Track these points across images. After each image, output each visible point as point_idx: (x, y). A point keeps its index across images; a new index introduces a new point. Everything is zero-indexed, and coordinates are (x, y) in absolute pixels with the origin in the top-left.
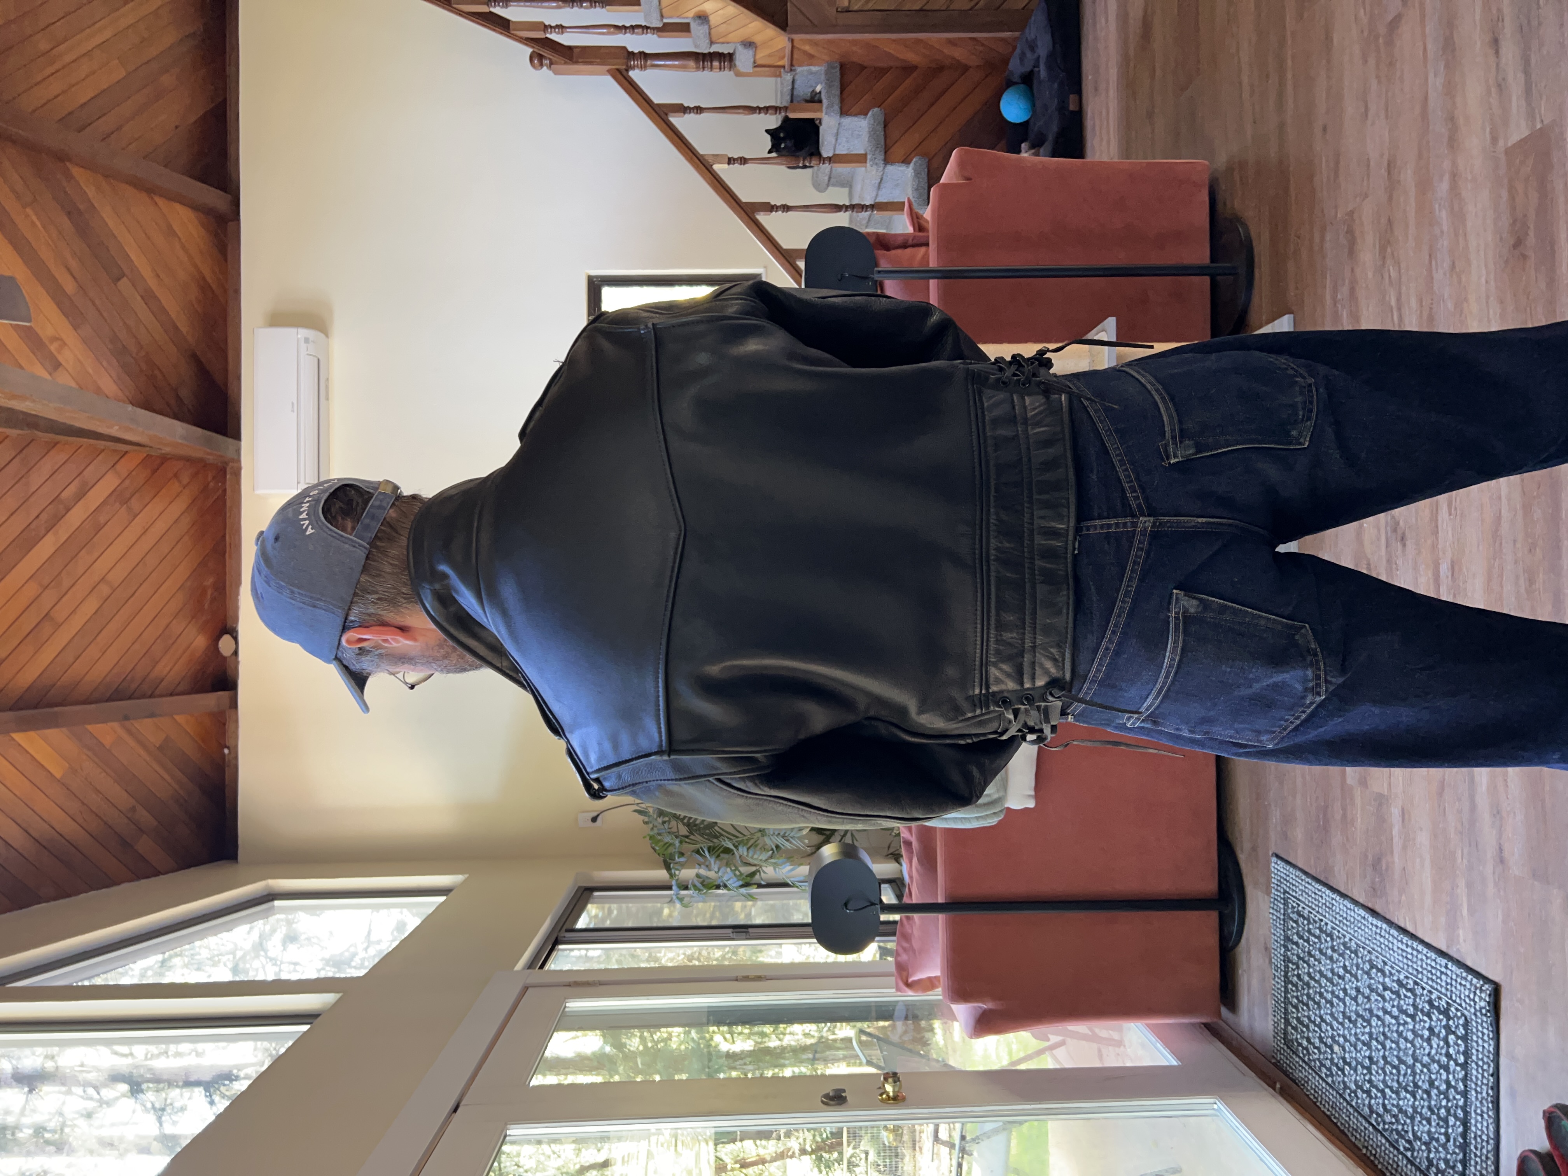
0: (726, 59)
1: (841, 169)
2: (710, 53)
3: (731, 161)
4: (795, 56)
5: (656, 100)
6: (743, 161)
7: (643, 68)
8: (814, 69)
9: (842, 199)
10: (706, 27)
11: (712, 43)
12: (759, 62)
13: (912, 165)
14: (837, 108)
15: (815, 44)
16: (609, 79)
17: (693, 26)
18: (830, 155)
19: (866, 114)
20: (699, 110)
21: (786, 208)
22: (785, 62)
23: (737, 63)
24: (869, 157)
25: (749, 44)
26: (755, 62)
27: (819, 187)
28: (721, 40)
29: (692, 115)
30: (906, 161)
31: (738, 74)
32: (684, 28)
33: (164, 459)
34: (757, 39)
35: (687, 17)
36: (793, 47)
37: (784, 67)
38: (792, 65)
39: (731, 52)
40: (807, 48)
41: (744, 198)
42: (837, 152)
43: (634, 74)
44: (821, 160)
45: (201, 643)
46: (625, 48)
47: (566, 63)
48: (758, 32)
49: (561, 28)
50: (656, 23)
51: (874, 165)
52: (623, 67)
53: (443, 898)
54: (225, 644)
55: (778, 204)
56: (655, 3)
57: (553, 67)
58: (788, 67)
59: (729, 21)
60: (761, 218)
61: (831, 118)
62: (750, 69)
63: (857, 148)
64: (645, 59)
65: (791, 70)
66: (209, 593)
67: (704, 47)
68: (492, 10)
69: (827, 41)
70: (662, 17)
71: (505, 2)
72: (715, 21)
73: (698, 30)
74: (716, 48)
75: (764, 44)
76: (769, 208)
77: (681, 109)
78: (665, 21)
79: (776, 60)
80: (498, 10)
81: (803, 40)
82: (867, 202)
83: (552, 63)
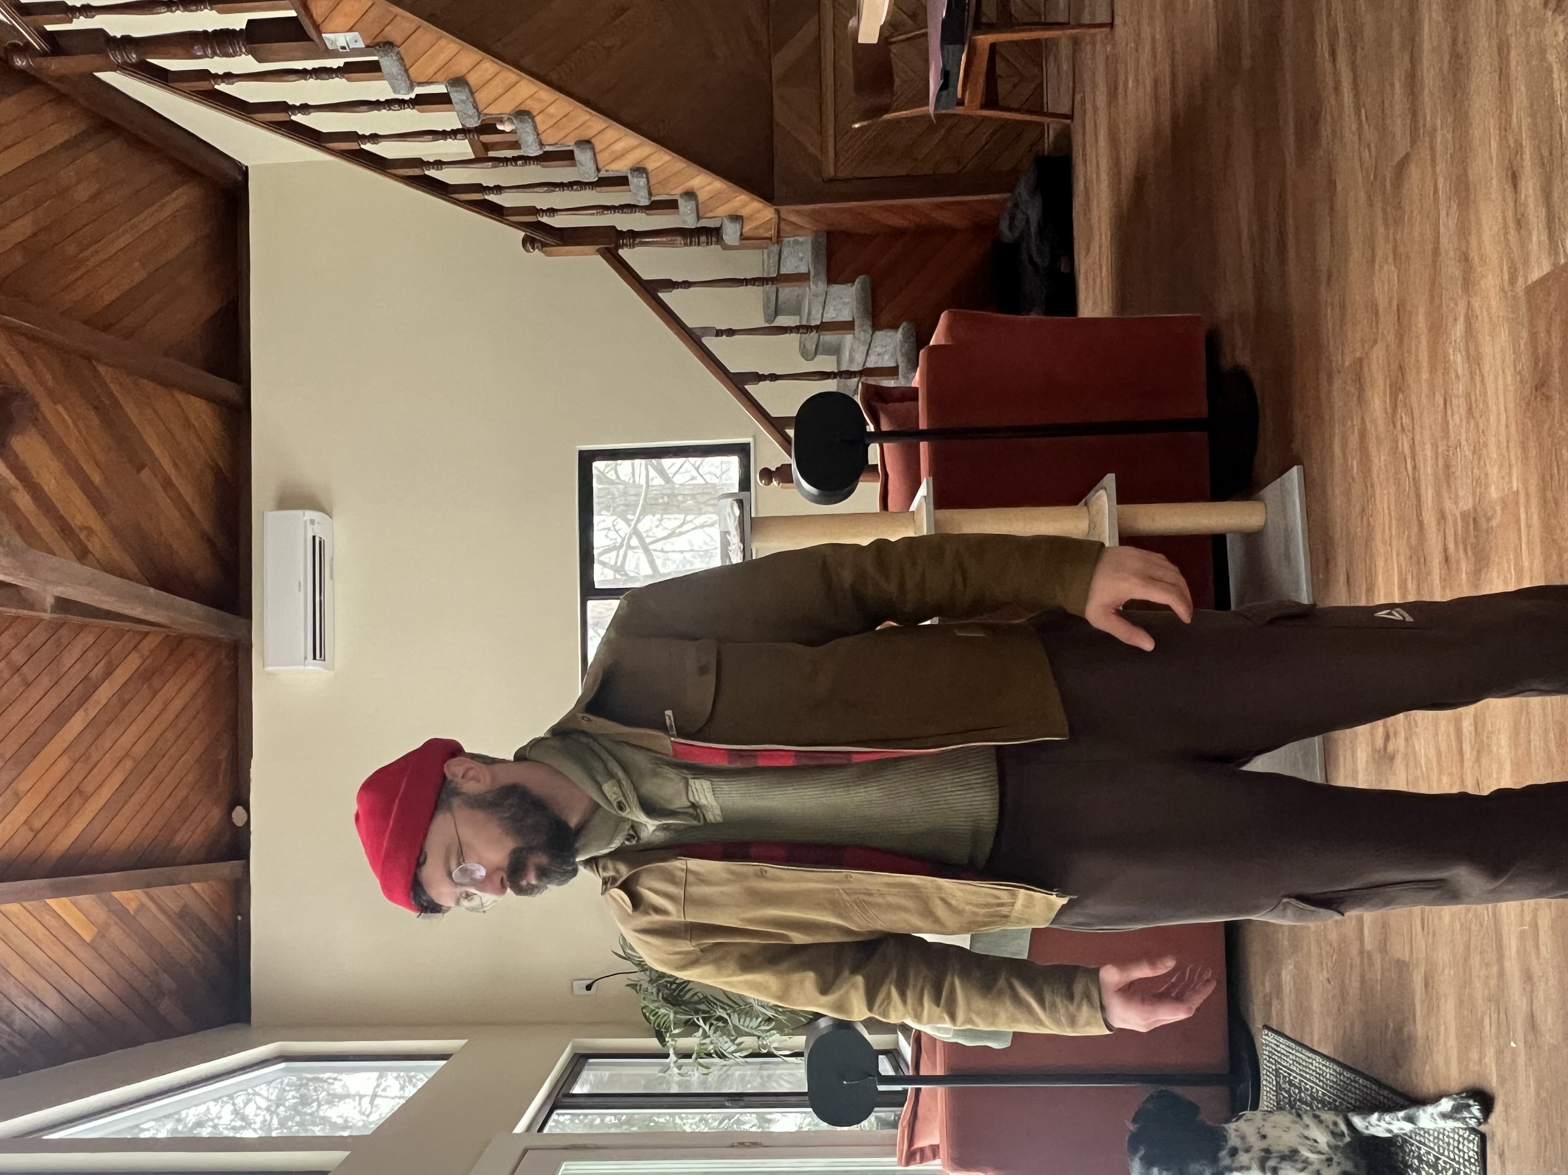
0: (713, 234)
1: (828, 338)
2: (697, 228)
3: (719, 333)
4: (782, 228)
5: (645, 276)
6: (731, 332)
7: (632, 246)
8: (801, 239)
9: (831, 367)
10: (693, 202)
11: (699, 218)
12: (745, 235)
13: (900, 330)
14: (824, 277)
15: (802, 214)
16: (599, 258)
17: (681, 203)
18: (819, 323)
19: (853, 282)
20: (686, 284)
21: (774, 377)
22: (772, 233)
23: (724, 237)
24: (857, 324)
25: (736, 218)
26: (741, 234)
27: (807, 355)
28: (708, 215)
29: (680, 290)
30: (895, 327)
31: (726, 247)
32: (671, 205)
33: (182, 639)
34: (743, 212)
35: (675, 192)
36: (779, 217)
37: (770, 239)
38: (779, 236)
39: (718, 225)
40: (794, 218)
41: (733, 368)
42: (824, 320)
43: (624, 253)
44: (808, 329)
45: (216, 814)
46: (614, 227)
47: (558, 245)
48: (744, 205)
49: (552, 211)
50: (645, 202)
51: (862, 332)
52: (613, 245)
53: (444, 1062)
54: (238, 814)
55: (766, 373)
56: (643, 181)
57: (544, 249)
58: (774, 239)
59: (716, 196)
60: (749, 388)
61: (818, 286)
62: (737, 244)
63: (845, 315)
64: (634, 237)
65: (778, 243)
66: (224, 765)
67: (690, 222)
68: (487, 197)
69: (814, 211)
70: (650, 194)
71: (498, 189)
72: (702, 196)
73: (686, 207)
74: (703, 223)
75: (751, 218)
76: (758, 378)
77: (670, 285)
78: (653, 199)
79: (762, 233)
80: (492, 197)
81: (789, 212)
82: (855, 368)
83: (544, 245)
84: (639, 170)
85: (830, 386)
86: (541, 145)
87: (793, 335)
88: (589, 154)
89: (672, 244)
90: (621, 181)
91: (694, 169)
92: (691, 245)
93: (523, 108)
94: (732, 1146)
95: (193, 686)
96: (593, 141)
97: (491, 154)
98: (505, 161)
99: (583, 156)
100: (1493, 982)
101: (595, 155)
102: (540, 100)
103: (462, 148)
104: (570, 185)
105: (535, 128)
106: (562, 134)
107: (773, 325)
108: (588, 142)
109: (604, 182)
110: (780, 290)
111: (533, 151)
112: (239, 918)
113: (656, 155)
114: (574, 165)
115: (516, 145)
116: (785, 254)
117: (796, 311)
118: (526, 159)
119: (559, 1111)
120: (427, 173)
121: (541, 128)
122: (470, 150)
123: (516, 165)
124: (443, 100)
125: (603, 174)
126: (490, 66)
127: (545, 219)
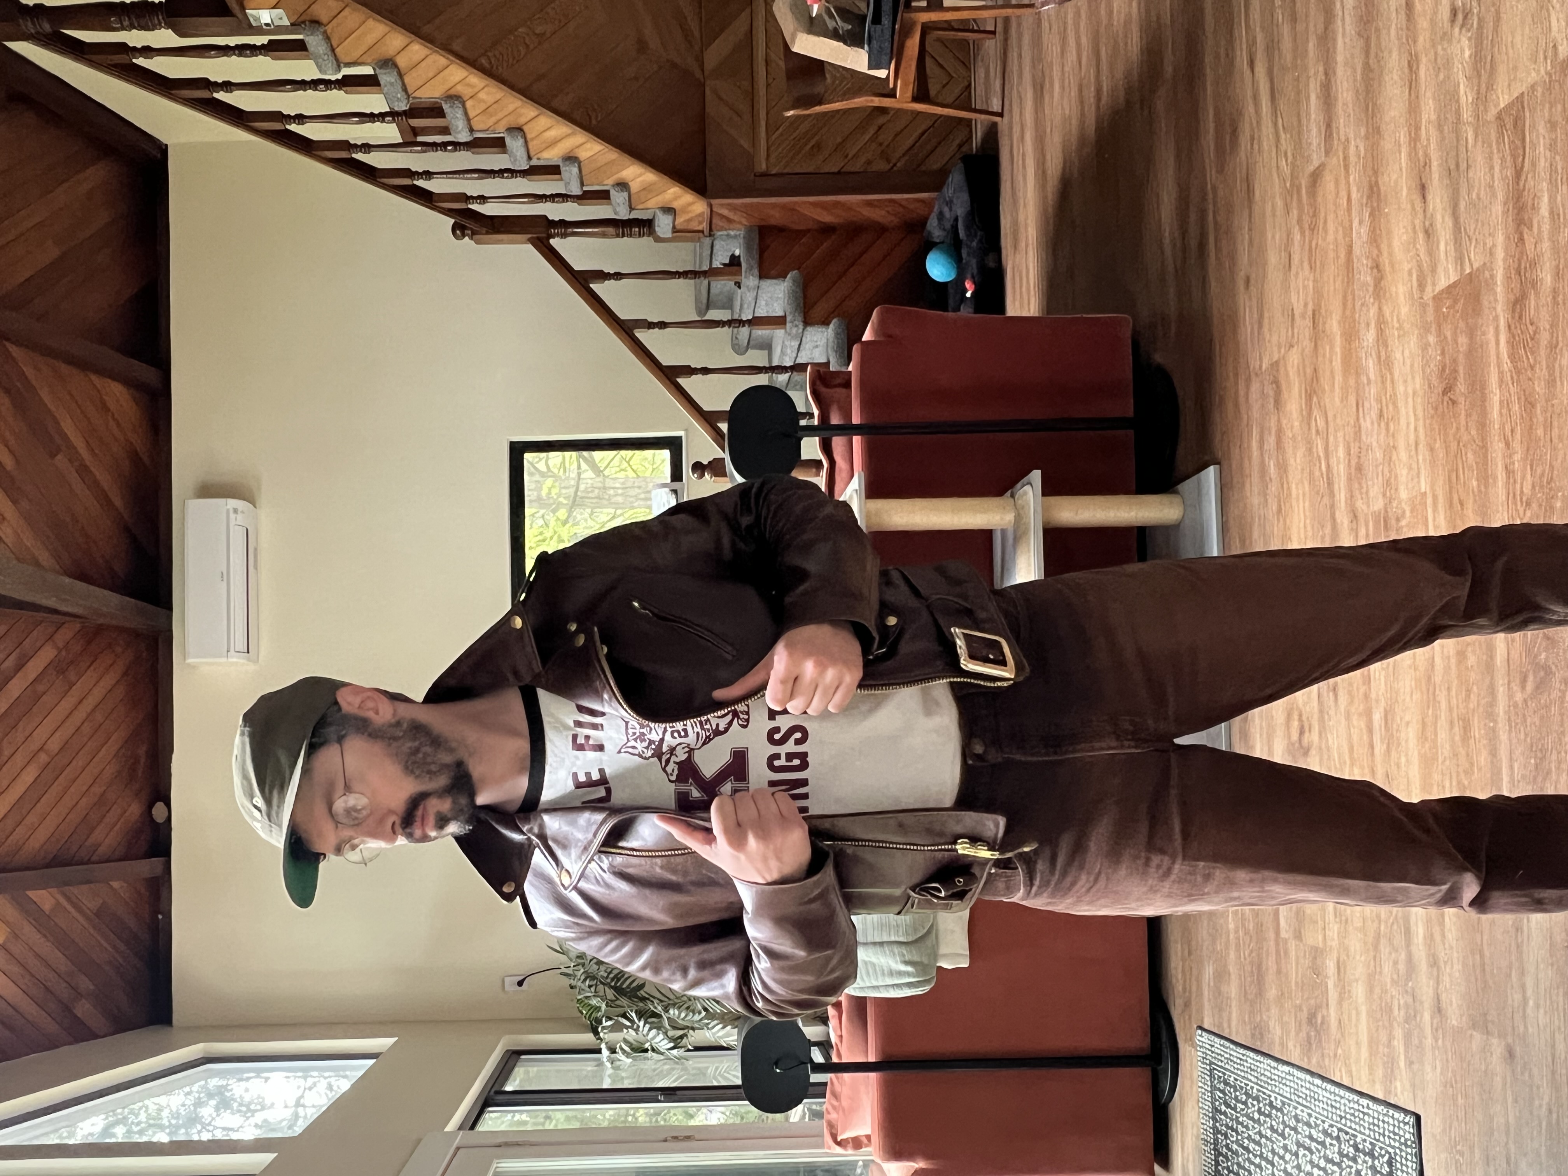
0: (645, 226)
1: (761, 332)
2: (629, 220)
3: (651, 325)
4: (714, 221)
5: (577, 267)
6: (662, 325)
7: (564, 236)
8: (732, 233)
9: (763, 362)
10: (625, 194)
11: (631, 209)
12: (678, 227)
13: (831, 326)
14: (756, 272)
15: (733, 208)
16: (530, 247)
17: (613, 193)
18: (750, 317)
19: (785, 277)
20: (618, 276)
21: (705, 371)
22: (704, 226)
23: (657, 229)
24: (788, 319)
25: (669, 210)
26: (674, 227)
27: (739, 350)
28: (641, 207)
29: (612, 281)
30: (826, 323)
31: (658, 240)
32: (603, 196)
33: (100, 630)
34: (675, 205)
35: (607, 184)
36: (711, 211)
37: (702, 232)
38: (711, 229)
39: (651, 217)
40: (725, 212)
41: (666, 360)
42: (756, 315)
43: (554, 242)
44: (741, 323)
45: (135, 810)
46: (545, 217)
47: (487, 233)
48: (676, 198)
49: (483, 199)
50: (576, 191)
51: (794, 326)
52: (544, 235)
53: (371, 1062)
54: (158, 811)
55: (699, 367)
56: (575, 170)
57: (475, 237)
58: (706, 232)
59: (647, 189)
60: (681, 381)
61: (750, 280)
62: (669, 235)
63: (777, 310)
64: (565, 227)
65: (710, 235)
66: (142, 761)
67: (623, 214)
68: (415, 182)
69: (746, 205)
70: (582, 184)
71: (428, 175)
72: (634, 186)
73: (618, 197)
74: (634, 215)
75: (684, 209)
76: (689, 371)
77: (601, 276)
78: (585, 189)
79: (695, 226)
80: (421, 183)
81: (722, 205)
82: (788, 363)
83: (474, 233)
84: (571, 159)
85: (762, 380)
86: (471, 130)
87: (726, 328)
88: (521, 141)
89: (604, 235)
90: (553, 170)
91: (625, 159)
92: (623, 236)
93: (452, 92)
94: (665, 1141)
95: (109, 681)
96: (525, 128)
97: (420, 139)
98: (434, 146)
99: (514, 144)
100: (1402, 967)
101: (526, 142)
102: (469, 85)
103: (390, 132)
104: (501, 173)
105: (466, 113)
106: (493, 120)
107: (706, 318)
108: (520, 129)
109: (534, 171)
110: (713, 284)
111: (464, 137)
112: (160, 917)
113: (588, 145)
114: (505, 152)
115: (445, 131)
116: (716, 248)
117: (728, 305)
118: (457, 145)
119: (490, 1109)
120: (354, 156)
121: (472, 114)
122: (399, 135)
123: (446, 150)
124: (370, 82)
125: (534, 162)
126: (418, 49)
127: (474, 207)
